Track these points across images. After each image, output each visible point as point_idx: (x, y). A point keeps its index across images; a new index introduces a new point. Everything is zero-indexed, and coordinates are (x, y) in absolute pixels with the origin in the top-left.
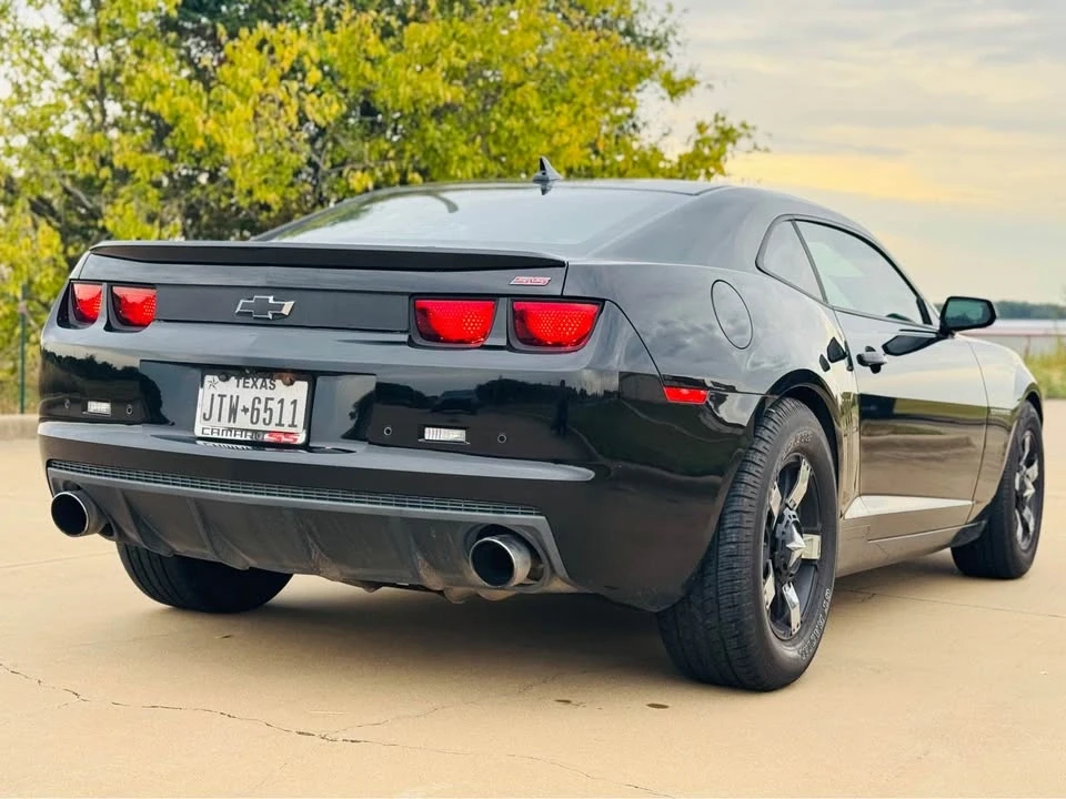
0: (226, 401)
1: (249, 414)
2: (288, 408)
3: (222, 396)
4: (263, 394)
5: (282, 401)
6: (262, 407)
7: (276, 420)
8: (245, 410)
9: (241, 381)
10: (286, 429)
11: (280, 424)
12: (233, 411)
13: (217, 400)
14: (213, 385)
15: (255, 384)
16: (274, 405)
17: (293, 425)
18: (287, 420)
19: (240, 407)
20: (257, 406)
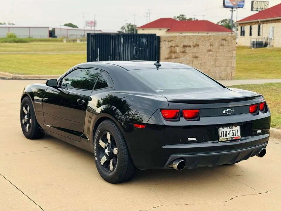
0: (224, 132)
1: (229, 134)
2: (236, 132)
3: (223, 132)
4: (231, 130)
5: (235, 131)
6: (231, 132)
7: (234, 135)
8: (228, 134)
9: (227, 128)
10: (237, 136)
11: (235, 135)
12: (226, 134)
13: (222, 133)
14: (221, 129)
15: (229, 128)
16: (234, 132)
17: (238, 135)
18: (237, 134)
19: (227, 133)
20: (230, 132)
